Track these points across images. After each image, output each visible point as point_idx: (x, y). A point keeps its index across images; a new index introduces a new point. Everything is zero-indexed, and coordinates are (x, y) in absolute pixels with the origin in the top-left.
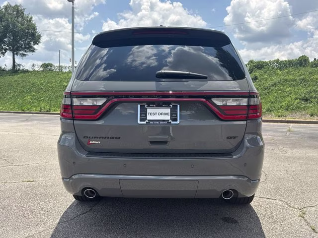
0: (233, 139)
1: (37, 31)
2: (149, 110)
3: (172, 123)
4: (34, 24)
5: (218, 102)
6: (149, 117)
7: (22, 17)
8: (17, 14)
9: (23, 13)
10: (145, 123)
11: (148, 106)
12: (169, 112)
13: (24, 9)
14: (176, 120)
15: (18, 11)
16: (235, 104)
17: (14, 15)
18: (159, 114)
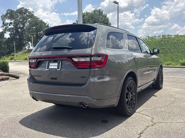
0: (84, 78)
1: (109, 21)
2: (51, 64)
3: (58, 70)
4: (108, 18)
5: (75, 60)
6: (50, 67)
7: (102, 15)
8: (99, 14)
9: (102, 13)
10: (48, 70)
11: (50, 62)
12: (57, 65)
13: (103, 11)
14: (59, 69)
15: (100, 12)
16: (84, 60)
17: (98, 14)
18: (53, 66)
